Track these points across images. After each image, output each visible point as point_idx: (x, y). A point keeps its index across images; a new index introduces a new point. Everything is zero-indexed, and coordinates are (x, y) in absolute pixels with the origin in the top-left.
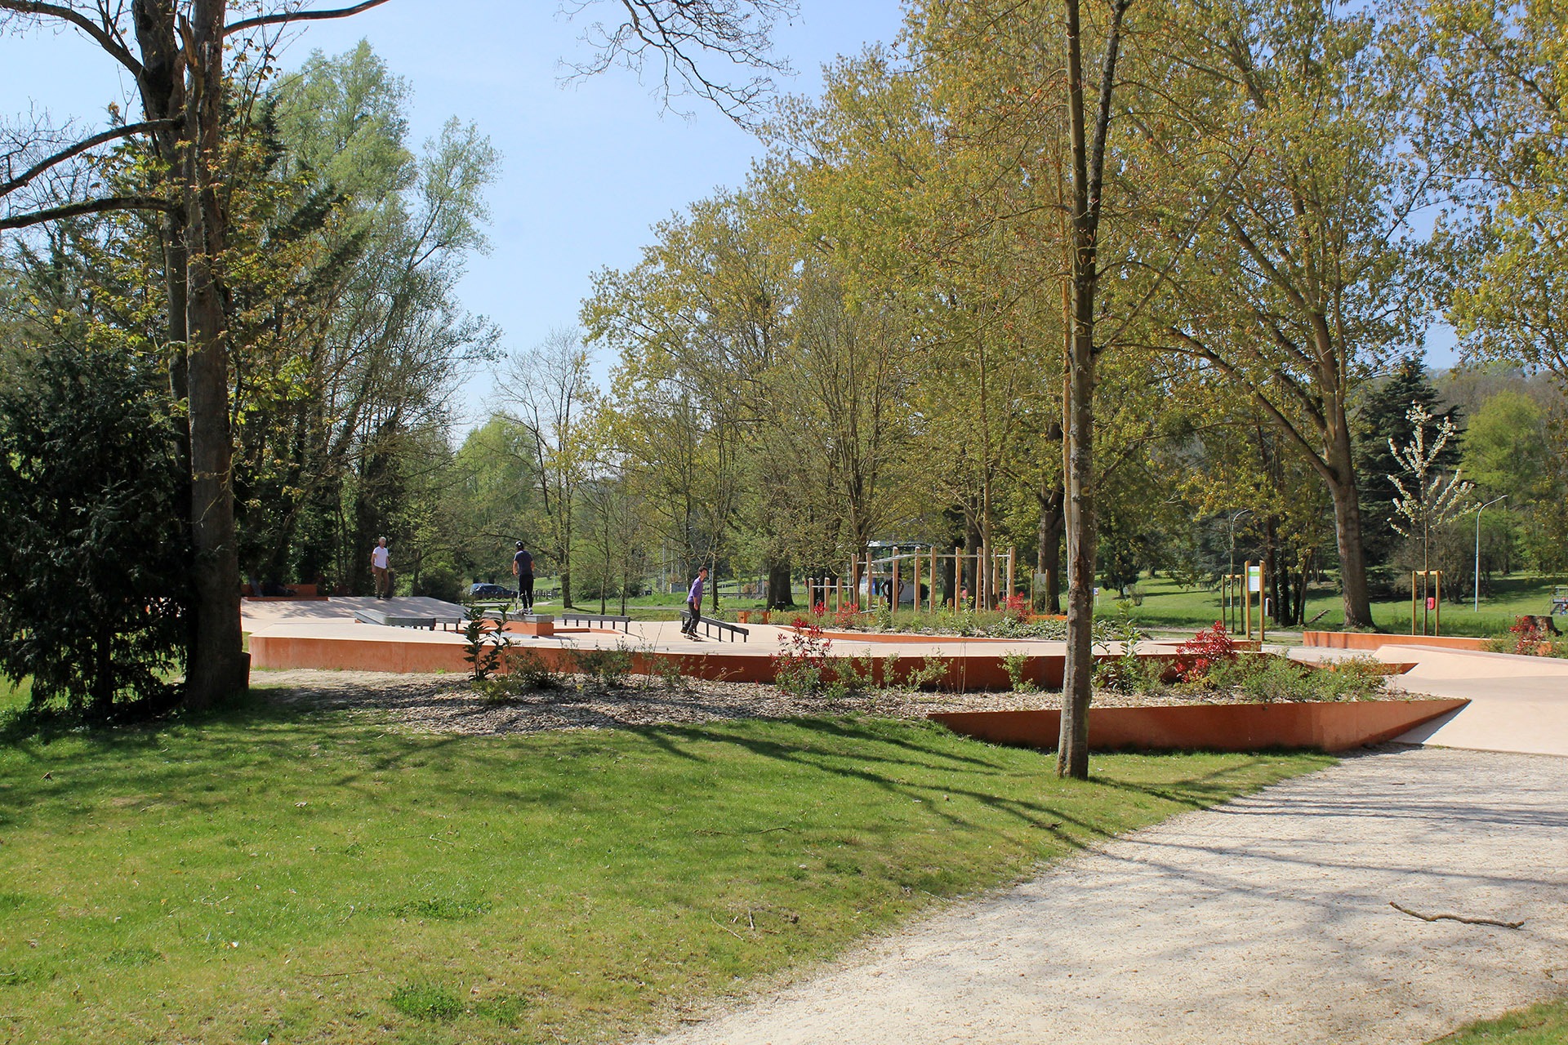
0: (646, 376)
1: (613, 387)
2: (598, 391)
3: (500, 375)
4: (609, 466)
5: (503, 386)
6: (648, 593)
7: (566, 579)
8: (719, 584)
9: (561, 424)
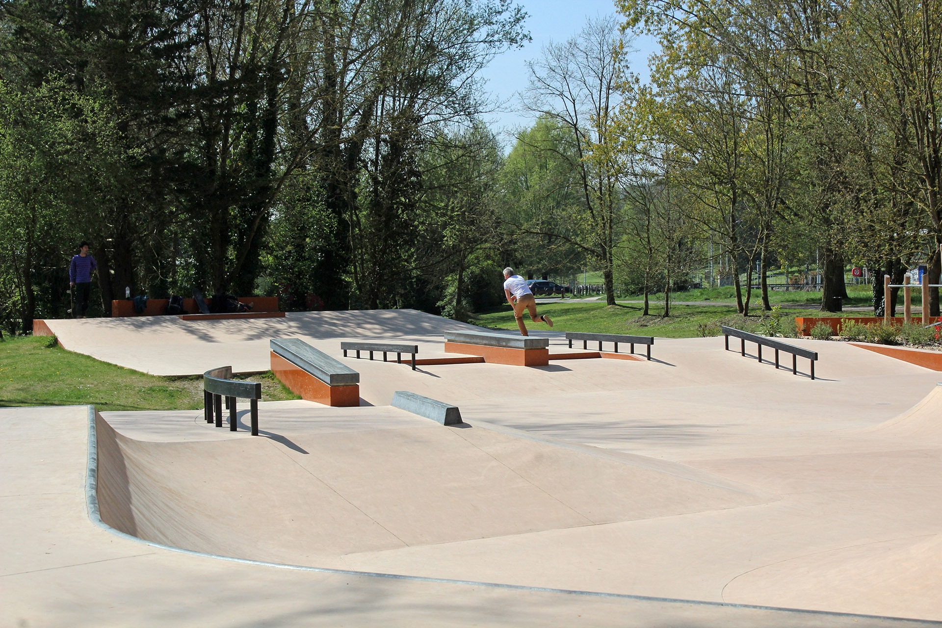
0: (687, 64)
1: (653, 76)
2: (637, 80)
3: (536, 68)
4: (651, 159)
5: (539, 80)
6: (697, 286)
7: (608, 276)
8: (768, 273)
9: (601, 116)
